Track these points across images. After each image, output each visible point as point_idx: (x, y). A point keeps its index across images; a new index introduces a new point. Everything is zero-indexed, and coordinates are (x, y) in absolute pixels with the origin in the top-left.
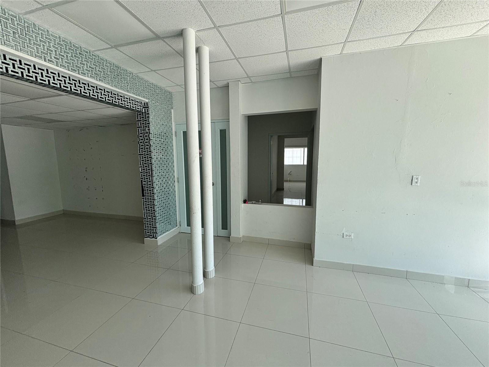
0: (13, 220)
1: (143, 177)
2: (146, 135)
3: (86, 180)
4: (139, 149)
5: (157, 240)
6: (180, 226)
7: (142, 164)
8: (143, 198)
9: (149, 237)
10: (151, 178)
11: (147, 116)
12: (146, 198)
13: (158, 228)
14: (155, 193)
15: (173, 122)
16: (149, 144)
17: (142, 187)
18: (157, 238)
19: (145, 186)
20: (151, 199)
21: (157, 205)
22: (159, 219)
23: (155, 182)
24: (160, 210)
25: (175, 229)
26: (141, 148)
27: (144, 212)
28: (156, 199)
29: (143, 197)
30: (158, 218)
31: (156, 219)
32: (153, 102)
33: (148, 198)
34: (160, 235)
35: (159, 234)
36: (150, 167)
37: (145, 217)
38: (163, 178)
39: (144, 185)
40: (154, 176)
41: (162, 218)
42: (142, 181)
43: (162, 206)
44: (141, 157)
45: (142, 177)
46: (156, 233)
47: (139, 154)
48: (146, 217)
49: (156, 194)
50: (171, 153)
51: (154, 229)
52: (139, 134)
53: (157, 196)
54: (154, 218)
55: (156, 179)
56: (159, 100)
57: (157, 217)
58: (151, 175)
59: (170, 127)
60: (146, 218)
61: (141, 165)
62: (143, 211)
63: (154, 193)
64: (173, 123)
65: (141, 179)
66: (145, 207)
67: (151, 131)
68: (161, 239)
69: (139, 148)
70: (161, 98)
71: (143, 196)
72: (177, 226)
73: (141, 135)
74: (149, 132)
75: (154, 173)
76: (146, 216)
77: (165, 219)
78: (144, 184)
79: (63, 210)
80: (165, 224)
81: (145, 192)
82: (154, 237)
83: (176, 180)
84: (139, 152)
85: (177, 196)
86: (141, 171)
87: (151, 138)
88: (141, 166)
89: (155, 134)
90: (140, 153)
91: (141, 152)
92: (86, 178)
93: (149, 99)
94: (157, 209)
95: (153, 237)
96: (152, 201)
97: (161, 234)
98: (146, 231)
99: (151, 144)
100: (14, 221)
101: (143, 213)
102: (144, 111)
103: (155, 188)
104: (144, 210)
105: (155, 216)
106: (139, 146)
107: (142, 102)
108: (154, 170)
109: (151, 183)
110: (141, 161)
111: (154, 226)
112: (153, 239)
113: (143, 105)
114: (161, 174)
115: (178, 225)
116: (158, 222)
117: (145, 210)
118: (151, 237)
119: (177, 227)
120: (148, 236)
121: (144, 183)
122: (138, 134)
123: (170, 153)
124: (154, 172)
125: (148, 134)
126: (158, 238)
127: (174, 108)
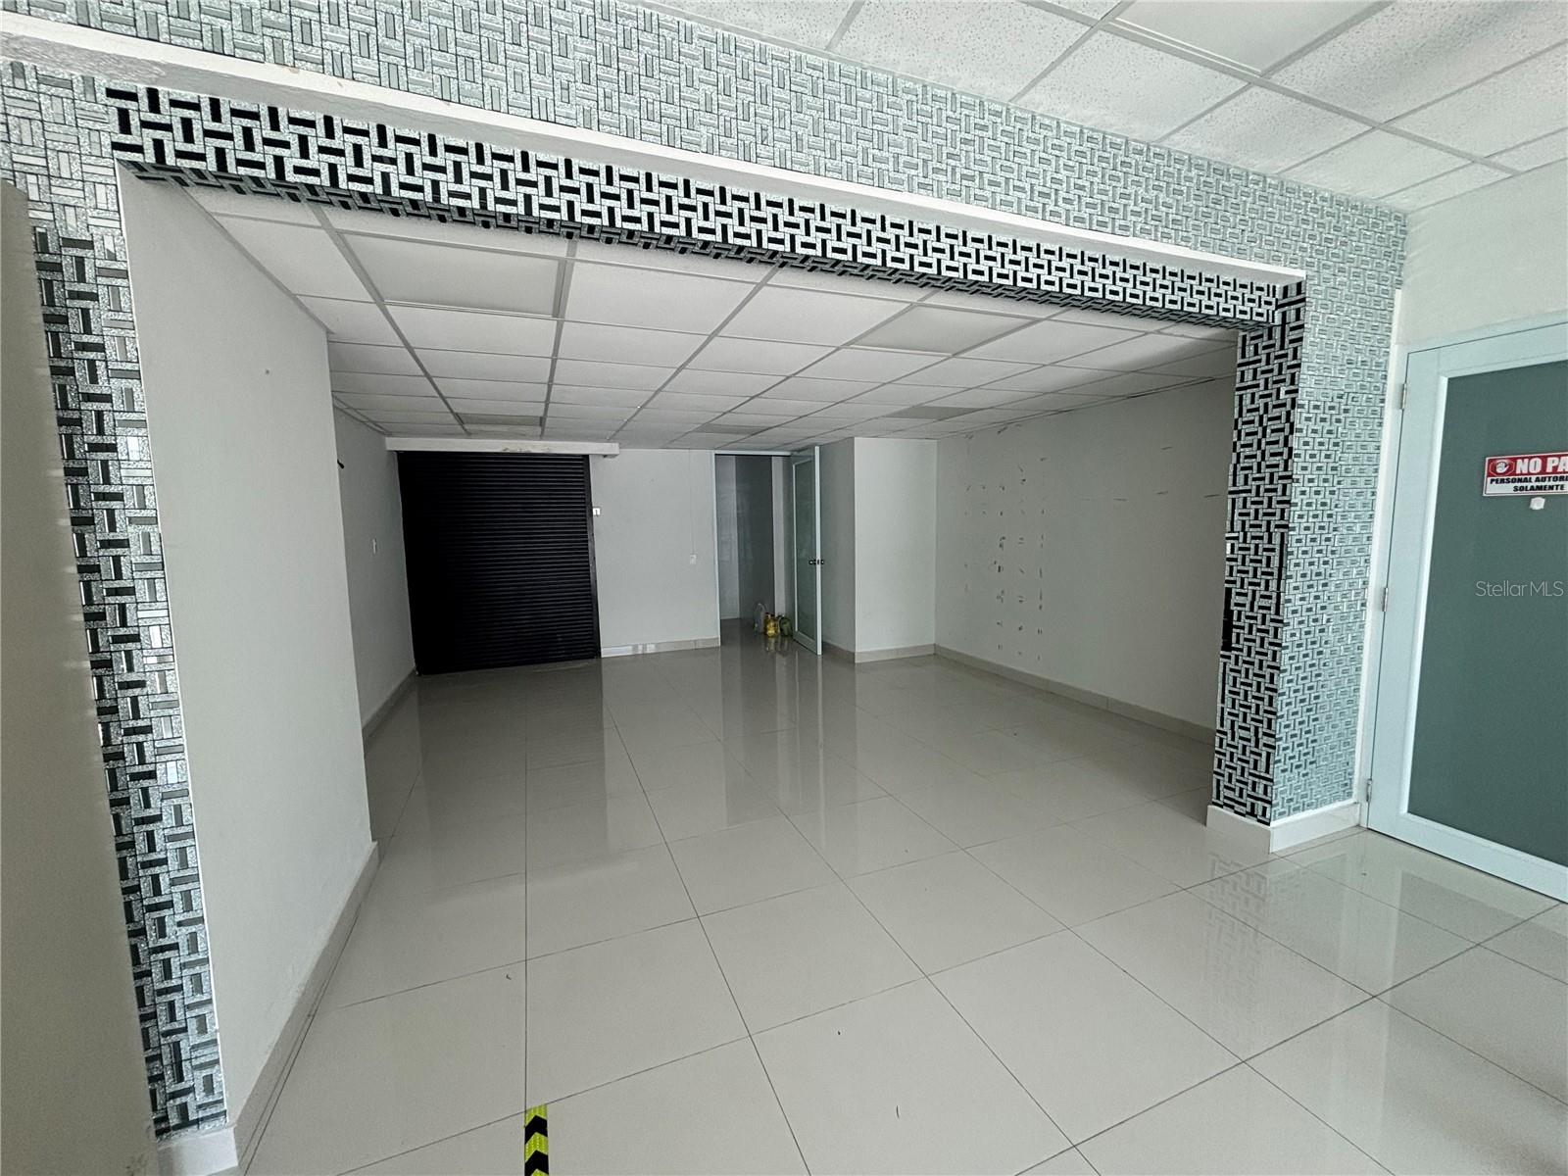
0: (852, 651)
1: (1237, 577)
2: (1275, 413)
3: (999, 570)
4: (1231, 470)
5: (1268, 834)
6: (1368, 799)
7: (1238, 526)
8: (1223, 656)
9: (1232, 807)
10: (1273, 585)
11: (1294, 335)
12: (1237, 657)
13: (1278, 787)
14: (1284, 644)
15: (1393, 341)
16: (1286, 450)
17: (1228, 613)
18: (1268, 824)
19: (1240, 613)
20: (1265, 664)
21: (1283, 694)
22: (1285, 749)
23: (1289, 601)
24: (1293, 714)
25: (1343, 808)
26: (1243, 469)
27: (1223, 709)
28: (1285, 671)
29: (1227, 653)
30: (1282, 744)
31: (1274, 748)
32: (1326, 273)
33: (1248, 659)
34: (1281, 814)
35: (1279, 809)
36: (1276, 540)
37: (1224, 729)
38: (1320, 588)
39: (1235, 609)
40: (1291, 577)
41: (1296, 749)
42: (1228, 591)
43: (1302, 701)
44: (1239, 503)
45: (1231, 575)
46: (1270, 803)
47: (1233, 489)
48: (1227, 728)
49: (1287, 647)
50: (1367, 482)
51: (1262, 787)
52: (1240, 415)
53: (1292, 658)
54: (1265, 740)
55: (1296, 588)
56: (1351, 261)
57: (1281, 739)
58: (1276, 572)
59: (1382, 367)
60: (1229, 732)
61: (1232, 531)
62: (1220, 705)
63: (1279, 645)
64: (1394, 349)
65: (1227, 585)
66: (1230, 692)
67: (1302, 398)
68: (1288, 830)
69: (1235, 466)
70: (1358, 249)
71: (1227, 646)
72: (1350, 795)
73: (1247, 417)
74: (1294, 400)
75: (1292, 566)
76: (1227, 723)
77: (1308, 753)
78: (1237, 605)
79: (935, 645)
80: (1304, 775)
81: (1238, 635)
82: (1256, 816)
83: (1372, 595)
84: (1231, 482)
85: (1365, 666)
86: (1232, 552)
87: (1297, 426)
88: (1236, 535)
89: (1316, 407)
90: (1234, 484)
91: (1240, 480)
92: (999, 568)
93: (1310, 265)
94: (1285, 709)
95: (1252, 814)
96: (1267, 672)
97: (1284, 812)
98: (1218, 781)
99: (1295, 446)
100: (854, 654)
101: (1219, 710)
102: (1278, 321)
103: (1288, 624)
104: (1223, 702)
105: (1273, 736)
106: (1234, 461)
107: (1274, 287)
108: (1292, 553)
109: (1274, 601)
110: (1236, 517)
111: (1262, 774)
112: (1251, 821)
113: (1277, 296)
114: (1314, 568)
115: (1355, 791)
116: (1279, 761)
117: (1229, 702)
118: (1238, 807)
119: (1351, 801)
120: (1226, 801)
121: (1235, 599)
122: (1236, 416)
123: (1361, 482)
124: (1293, 561)
125: (1288, 407)
126: (1273, 824)
127: (1407, 281)
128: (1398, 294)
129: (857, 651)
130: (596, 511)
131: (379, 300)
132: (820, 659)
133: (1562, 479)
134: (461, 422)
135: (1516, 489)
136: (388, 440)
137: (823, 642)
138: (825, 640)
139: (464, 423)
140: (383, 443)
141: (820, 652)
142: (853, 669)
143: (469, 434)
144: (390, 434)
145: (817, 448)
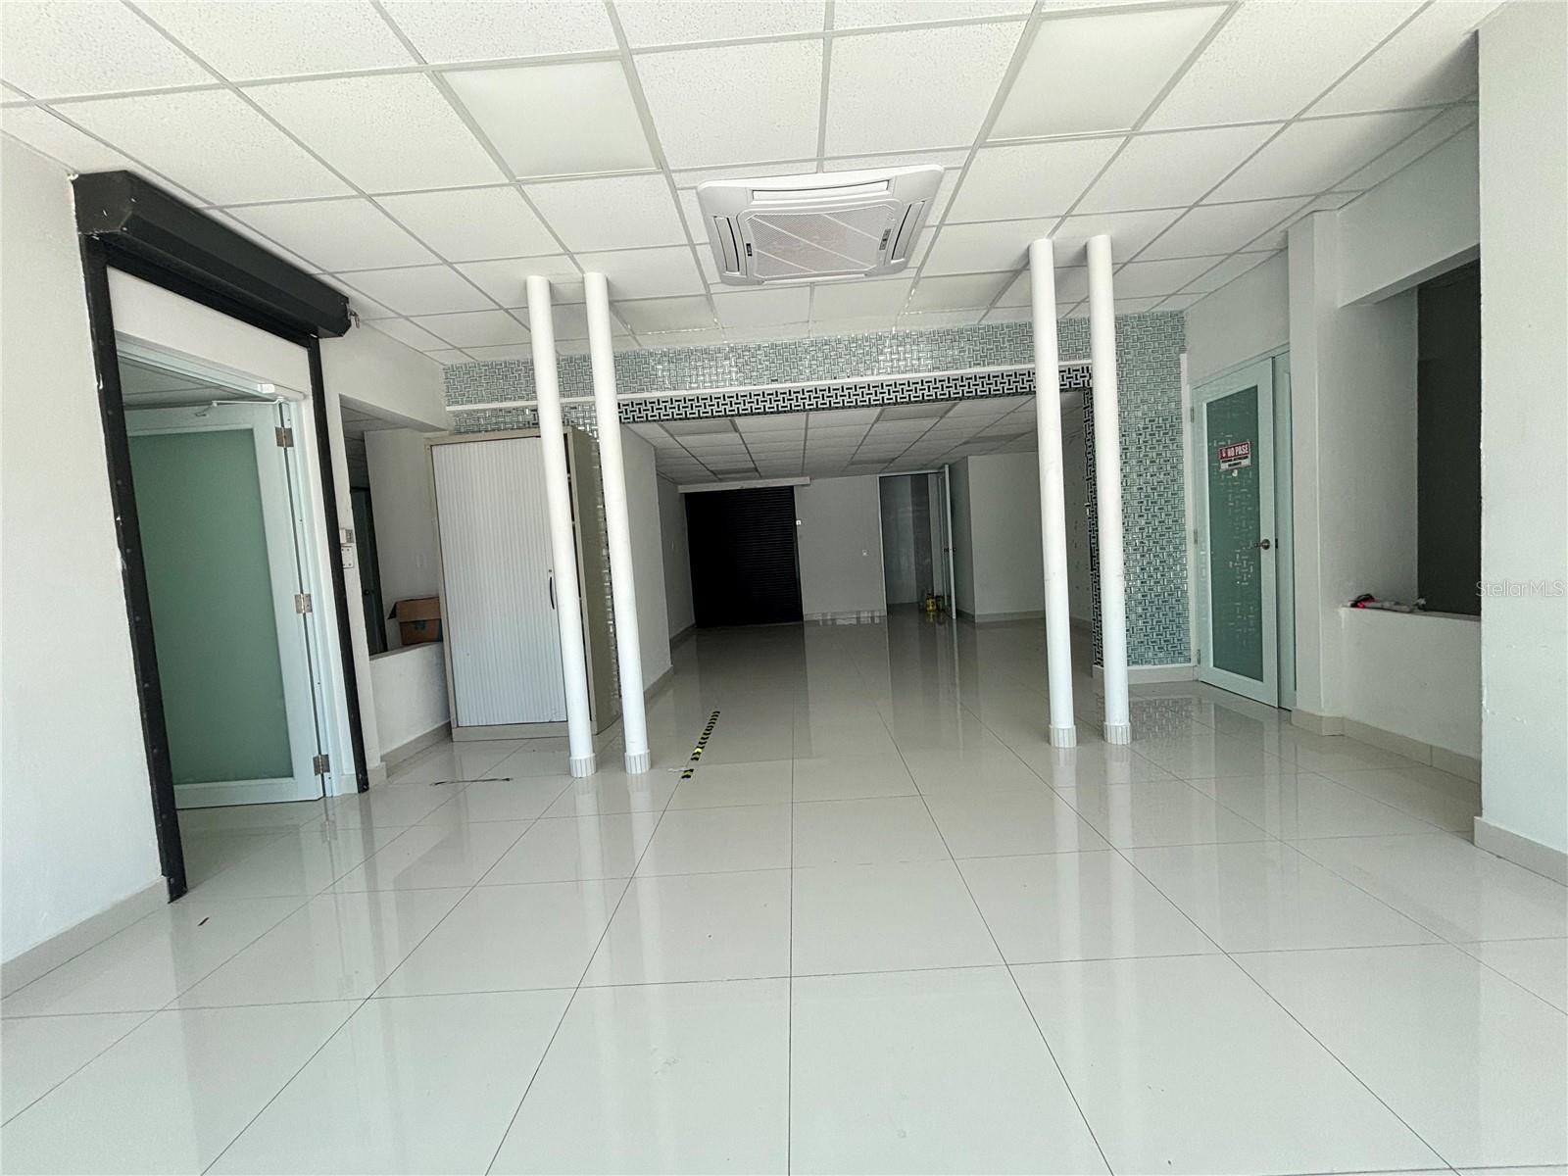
1: (1092, 527)
6: (1199, 662)
7: (1090, 499)
8: (1091, 575)
12: (1095, 574)
15: (1183, 385)
17: (1091, 549)
19: (1094, 548)
27: (1093, 606)
37: (1095, 618)
39: (1093, 546)
42: (1090, 536)
44: (1089, 485)
45: (1090, 526)
47: (1087, 478)
52: (1086, 436)
61: (1088, 502)
62: (1092, 604)
64: (1185, 388)
65: (1089, 533)
66: (1094, 595)
69: (1087, 465)
70: (1139, 340)
73: (1088, 437)
76: (1095, 614)
78: (1093, 543)
81: (1094, 561)
83: (1190, 535)
85: (1191, 579)
86: (1089, 513)
88: (1089, 504)
90: (1087, 475)
91: (1089, 472)
98: (1095, 649)
100: (975, 616)
104: (1093, 602)
110: (1089, 493)
117: (1095, 602)
119: (1188, 665)
127: (1188, 348)
128: (1184, 357)
129: (977, 613)
130: (798, 522)
131: (672, 436)
132: (954, 621)
133: (1240, 459)
134: (715, 474)
135: (1230, 465)
136: (680, 487)
137: (956, 610)
138: (960, 608)
139: (717, 475)
140: (677, 489)
141: (954, 617)
142: (974, 628)
143: (721, 480)
144: (681, 484)
145: (947, 466)
